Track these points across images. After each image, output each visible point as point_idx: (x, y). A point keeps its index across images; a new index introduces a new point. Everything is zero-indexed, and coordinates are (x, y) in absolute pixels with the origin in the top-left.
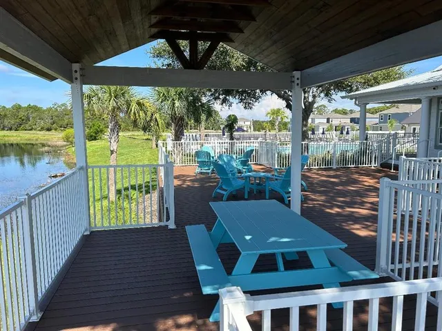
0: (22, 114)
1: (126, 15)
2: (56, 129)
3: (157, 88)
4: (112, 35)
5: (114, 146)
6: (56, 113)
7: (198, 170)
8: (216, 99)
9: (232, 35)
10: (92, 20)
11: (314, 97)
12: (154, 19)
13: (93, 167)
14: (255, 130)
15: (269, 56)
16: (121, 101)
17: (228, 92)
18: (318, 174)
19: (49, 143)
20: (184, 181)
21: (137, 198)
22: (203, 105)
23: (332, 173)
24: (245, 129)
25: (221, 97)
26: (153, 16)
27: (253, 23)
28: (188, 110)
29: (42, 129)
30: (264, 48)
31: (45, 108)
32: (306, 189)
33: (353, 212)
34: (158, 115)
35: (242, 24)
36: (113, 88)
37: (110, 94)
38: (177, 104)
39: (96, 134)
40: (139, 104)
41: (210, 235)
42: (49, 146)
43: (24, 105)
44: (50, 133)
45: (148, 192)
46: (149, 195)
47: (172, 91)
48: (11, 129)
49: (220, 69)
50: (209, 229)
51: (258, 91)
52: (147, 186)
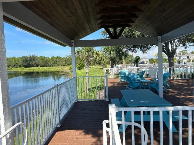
0: (55, 60)
1: (89, 22)
2: (67, 66)
3: (104, 47)
4: (84, 29)
5: (87, 71)
6: (67, 59)
7: (120, 80)
8: (130, 50)
9: (131, 24)
10: (78, 25)
11: (176, 46)
12: (99, 22)
13: (78, 77)
14: (150, 63)
15: (146, 30)
16: (90, 53)
17: (135, 47)
18: (177, 82)
19: (64, 71)
20: (115, 84)
21: (97, 92)
22: (123, 53)
23: (185, 81)
24: (145, 63)
25: (132, 49)
26: (99, 21)
27: (138, 19)
28: (116, 55)
29: (62, 66)
30: (144, 28)
31: (63, 58)
32: (169, 87)
33: (190, 97)
34: (104, 58)
35: (133, 19)
36: (87, 48)
37: (86, 50)
38: (112, 53)
39: (81, 67)
40: (97, 54)
41: (120, 102)
42: (64, 72)
43: (55, 57)
44: (64, 67)
45: (101, 89)
46: (101, 91)
47: (110, 48)
48: (51, 66)
49: (130, 37)
50: (120, 100)
51: (149, 45)
52: (100, 87)
